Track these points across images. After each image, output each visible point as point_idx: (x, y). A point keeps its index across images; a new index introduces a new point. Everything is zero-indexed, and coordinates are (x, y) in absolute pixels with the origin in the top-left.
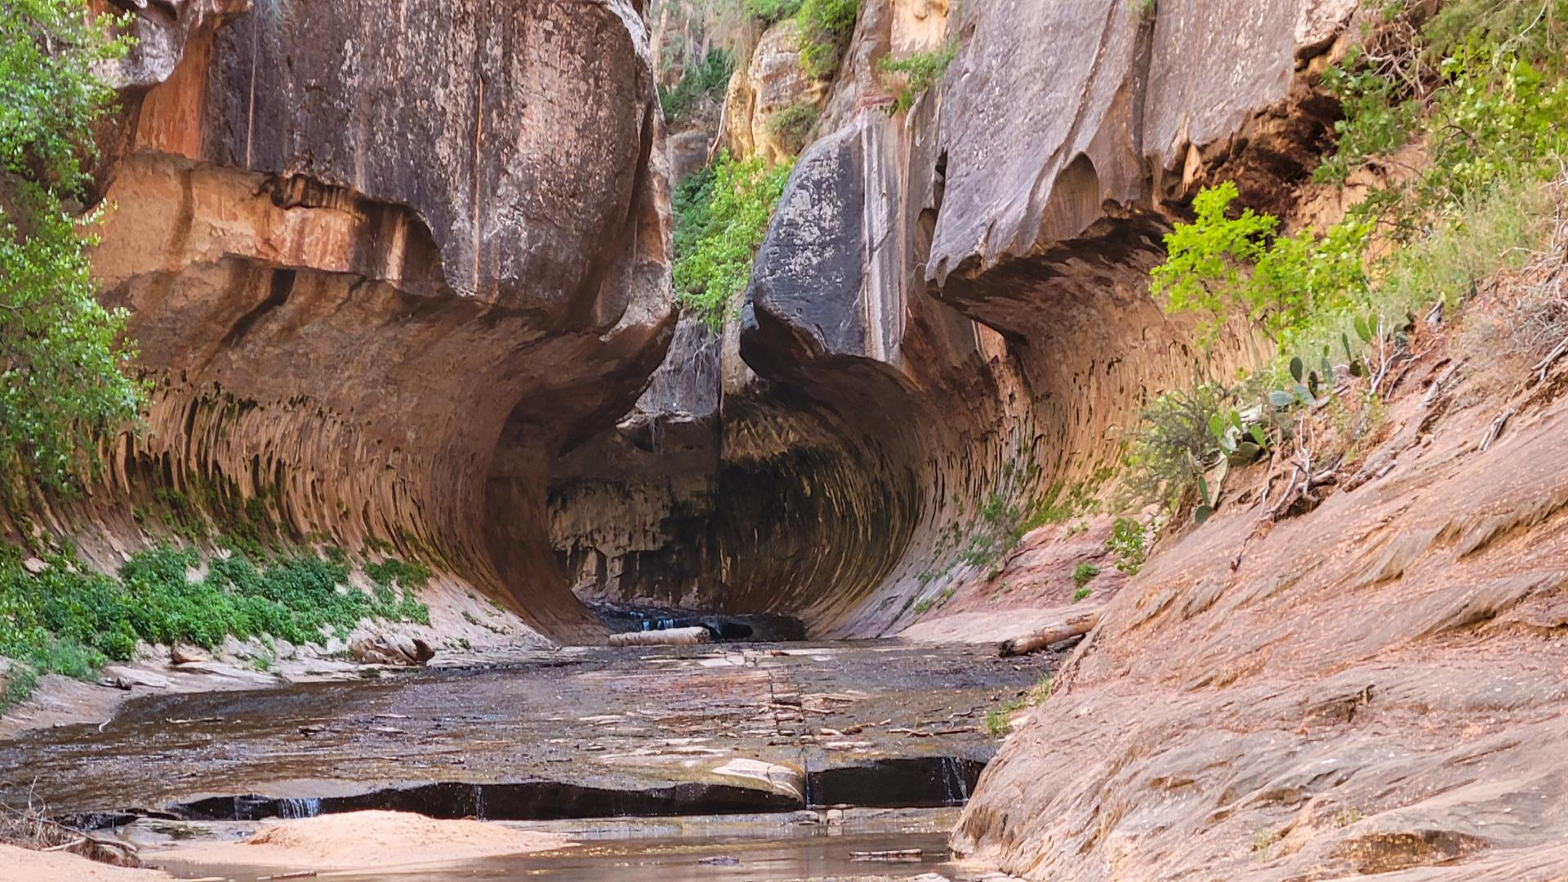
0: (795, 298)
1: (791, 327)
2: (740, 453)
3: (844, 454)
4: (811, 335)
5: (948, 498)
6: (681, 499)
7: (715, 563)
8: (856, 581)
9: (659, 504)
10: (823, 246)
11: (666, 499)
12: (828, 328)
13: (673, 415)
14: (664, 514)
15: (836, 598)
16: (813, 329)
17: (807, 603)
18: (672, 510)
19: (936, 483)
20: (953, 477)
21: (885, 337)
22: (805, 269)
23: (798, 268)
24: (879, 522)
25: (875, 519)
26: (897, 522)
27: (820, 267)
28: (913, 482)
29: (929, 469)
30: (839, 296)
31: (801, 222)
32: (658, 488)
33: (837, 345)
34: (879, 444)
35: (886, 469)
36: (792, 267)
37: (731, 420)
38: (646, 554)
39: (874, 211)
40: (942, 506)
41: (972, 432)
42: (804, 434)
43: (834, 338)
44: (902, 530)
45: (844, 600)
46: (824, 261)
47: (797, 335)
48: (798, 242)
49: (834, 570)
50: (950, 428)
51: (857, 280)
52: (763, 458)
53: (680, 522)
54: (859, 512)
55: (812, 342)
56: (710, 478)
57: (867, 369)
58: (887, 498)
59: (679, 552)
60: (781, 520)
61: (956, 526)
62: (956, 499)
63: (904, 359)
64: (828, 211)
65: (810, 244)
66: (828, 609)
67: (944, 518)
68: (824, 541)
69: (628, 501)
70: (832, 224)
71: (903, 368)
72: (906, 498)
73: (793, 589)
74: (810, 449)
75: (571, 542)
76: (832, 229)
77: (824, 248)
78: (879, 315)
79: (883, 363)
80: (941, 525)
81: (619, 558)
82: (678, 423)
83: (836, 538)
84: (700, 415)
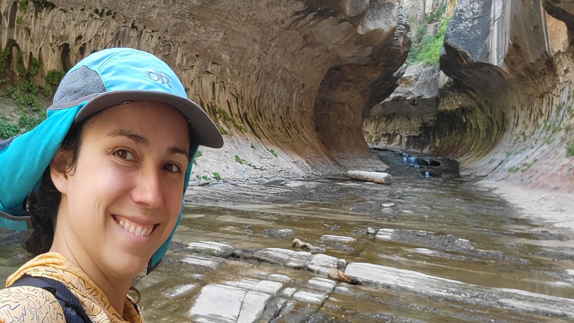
0: (460, 40)
1: (458, 51)
2: (443, 108)
3: (477, 108)
4: (466, 54)
5: (520, 122)
6: (425, 122)
7: (434, 141)
8: (478, 151)
9: (418, 123)
10: (474, 19)
11: (421, 121)
12: (474, 51)
13: (423, 96)
14: (420, 126)
15: (471, 155)
16: (467, 52)
17: (462, 156)
18: (422, 124)
19: (515, 116)
20: (523, 115)
21: (498, 56)
22: (465, 28)
23: (463, 28)
24: (489, 131)
25: (487, 130)
26: (495, 131)
27: (472, 28)
28: (504, 117)
29: (512, 111)
30: (479, 39)
31: (465, 10)
32: (418, 118)
33: (476, 58)
34: (491, 103)
35: (493, 113)
36: (460, 27)
37: (441, 98)
38: (414, 137)
39: (496, 6)
40: (517, 125)
41: (535, 94)
42: (464, 102)
43: (476, 55)
44: (497, 134)
45: (474, 157)
46: (473, 25)
47: (460, 54)
48: (463, 18)
49: (471, 146)
50: (523, 94)
51: (487, 32)
52: (451, 110)
53: (425, 128)
54: (481, 127)
55: (466, 57)
56: (434, 116)
57: (489, 68)
58: (492, 123)
59: (424, 137)
60: (455, 129)
61: (523, 134)
62: (524, 122)
63: (505, 65)
64: (477, 6)
65: (468, 19)
66: (468, 159)
67: (518, 130)
68: (469, 137)
69: (409, 121)
70: (478, 11)
71: (505, 69)
72: (500, 123)
73: (458, 151)
74: (466, 107)
75: (393, 131)
76: (478, 13)
77: (474, 20)
78: (496, 47)
79: (497, 67)
80: (516, 133)
81: (406, 137)
82: (424, 99)
83: (473, 136)
84: (432, 96)
